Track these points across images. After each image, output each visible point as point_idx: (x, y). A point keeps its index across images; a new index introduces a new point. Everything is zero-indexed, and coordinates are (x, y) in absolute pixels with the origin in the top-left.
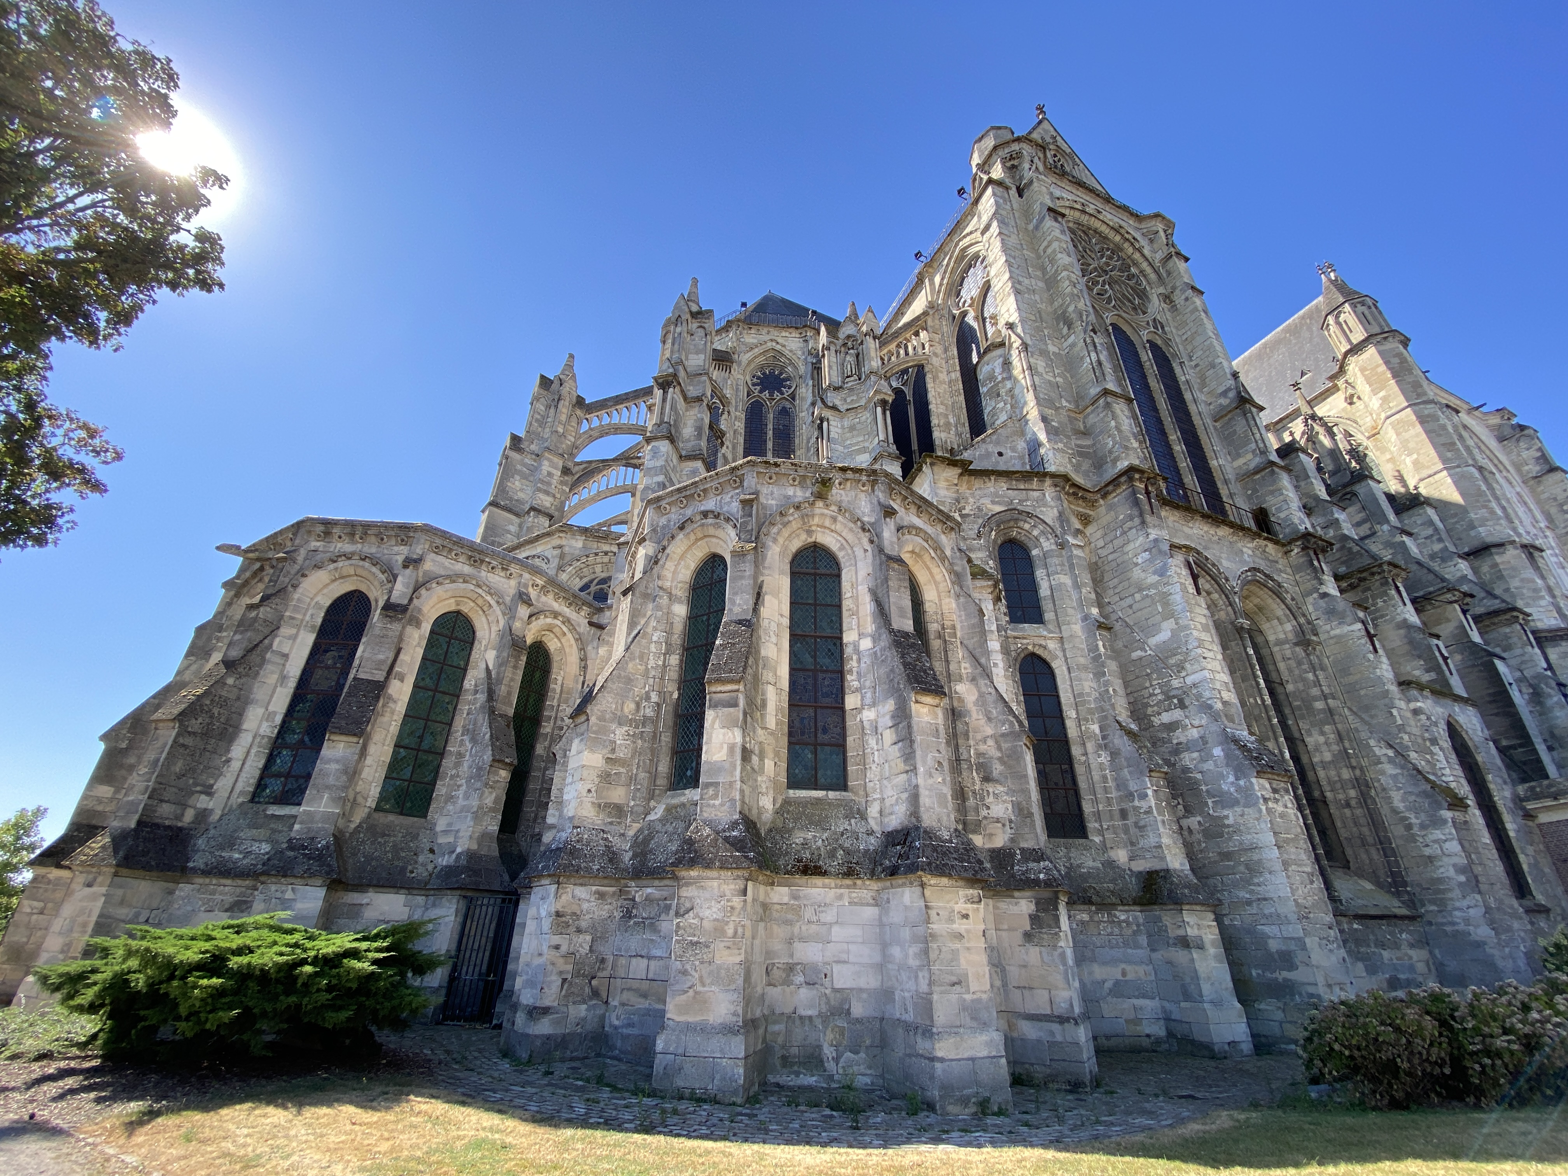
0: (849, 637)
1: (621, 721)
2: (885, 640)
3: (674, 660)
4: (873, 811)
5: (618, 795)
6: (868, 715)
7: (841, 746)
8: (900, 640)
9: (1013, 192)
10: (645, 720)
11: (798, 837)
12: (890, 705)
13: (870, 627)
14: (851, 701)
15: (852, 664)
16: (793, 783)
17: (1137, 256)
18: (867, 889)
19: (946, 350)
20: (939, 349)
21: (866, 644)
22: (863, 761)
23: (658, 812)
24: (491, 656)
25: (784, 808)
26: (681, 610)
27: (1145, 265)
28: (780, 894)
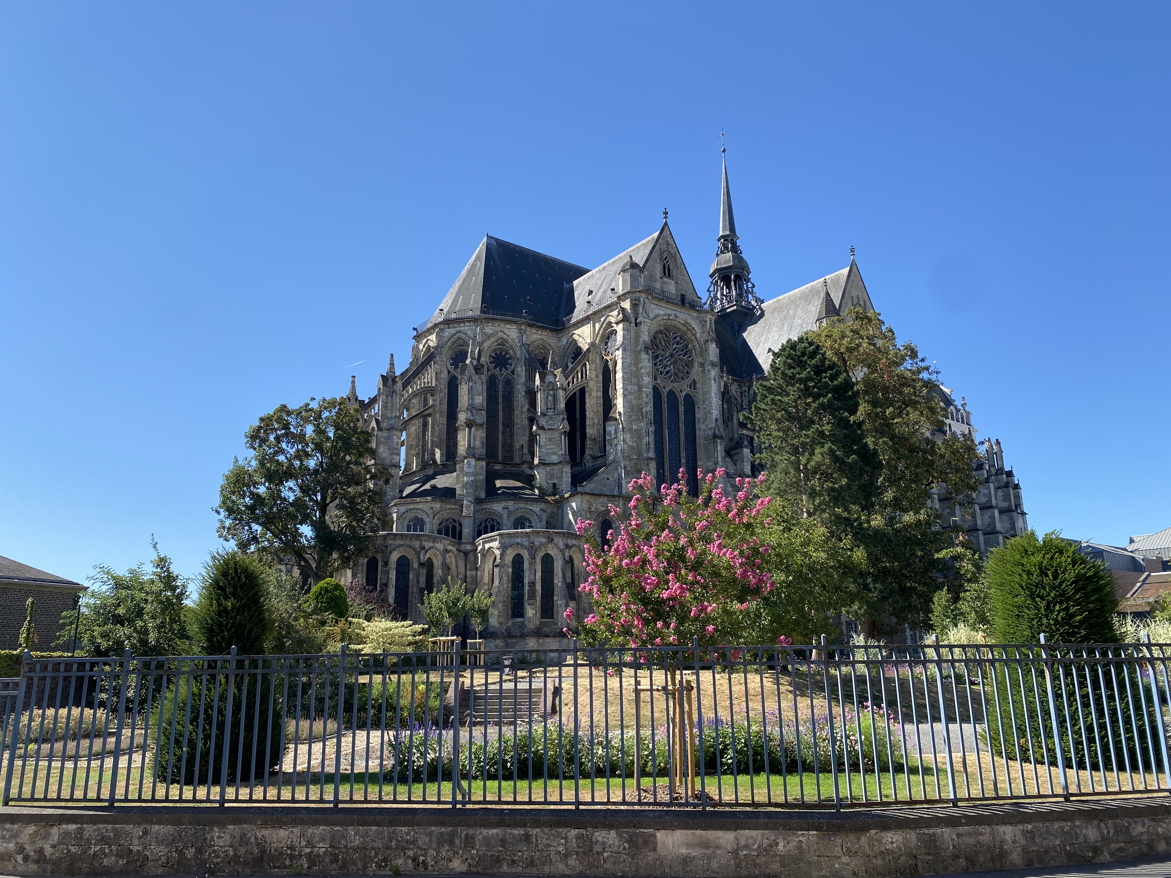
0: (555, 581)
1: (500, 602)
2: (564, 585)
3: (510, 585)
4: (559, 624)
5: (501, 620)
6: (559, 602)
7: (552, 609)
8: (567, 584)
9: (633, 325)
10: (505, 602)
11: (544, 630)
12: (564, 601)
13: (561, 580)
14: (555, 598)
15: (556, 589)
16: (542, 617)
17: (693, 337)
18: (558, 639)
19: (597, 376)
20: (593, 376)
21: (560, 584)
22: (558, 612)
23: (510, 624)
24: (440, 571)
25: (541, 623)
26: (510, 570)
27: (696, 343)
28: (541, 641)
